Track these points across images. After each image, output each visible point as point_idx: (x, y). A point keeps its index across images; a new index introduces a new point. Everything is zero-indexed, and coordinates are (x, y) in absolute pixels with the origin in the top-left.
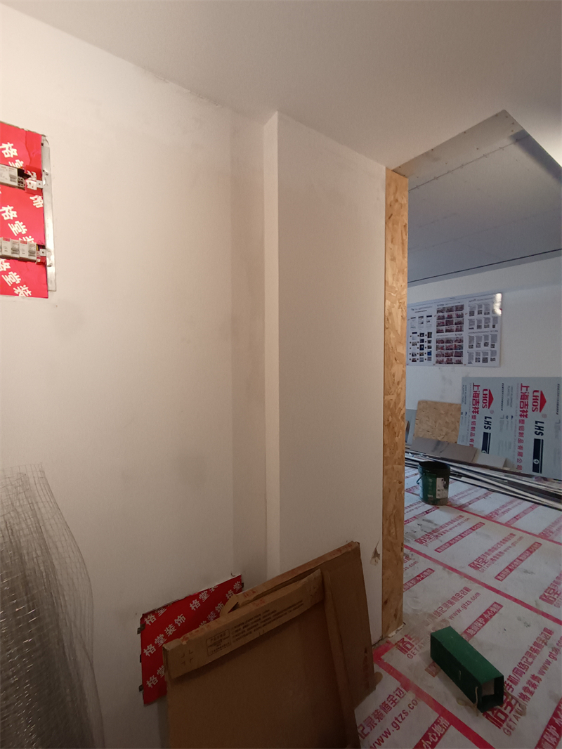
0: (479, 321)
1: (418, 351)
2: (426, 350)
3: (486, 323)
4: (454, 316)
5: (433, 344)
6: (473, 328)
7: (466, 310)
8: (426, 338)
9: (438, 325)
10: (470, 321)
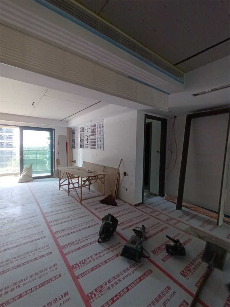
0: (99, 131)
1: (87, 143)
2: (88, 143)
3: (101, 132)
4: (94, 129)
5: (90, 141)
6: (98, 134)
7: (97, 127)
8: (88, 138)
9: (91, 132)
10: (97, 130)
